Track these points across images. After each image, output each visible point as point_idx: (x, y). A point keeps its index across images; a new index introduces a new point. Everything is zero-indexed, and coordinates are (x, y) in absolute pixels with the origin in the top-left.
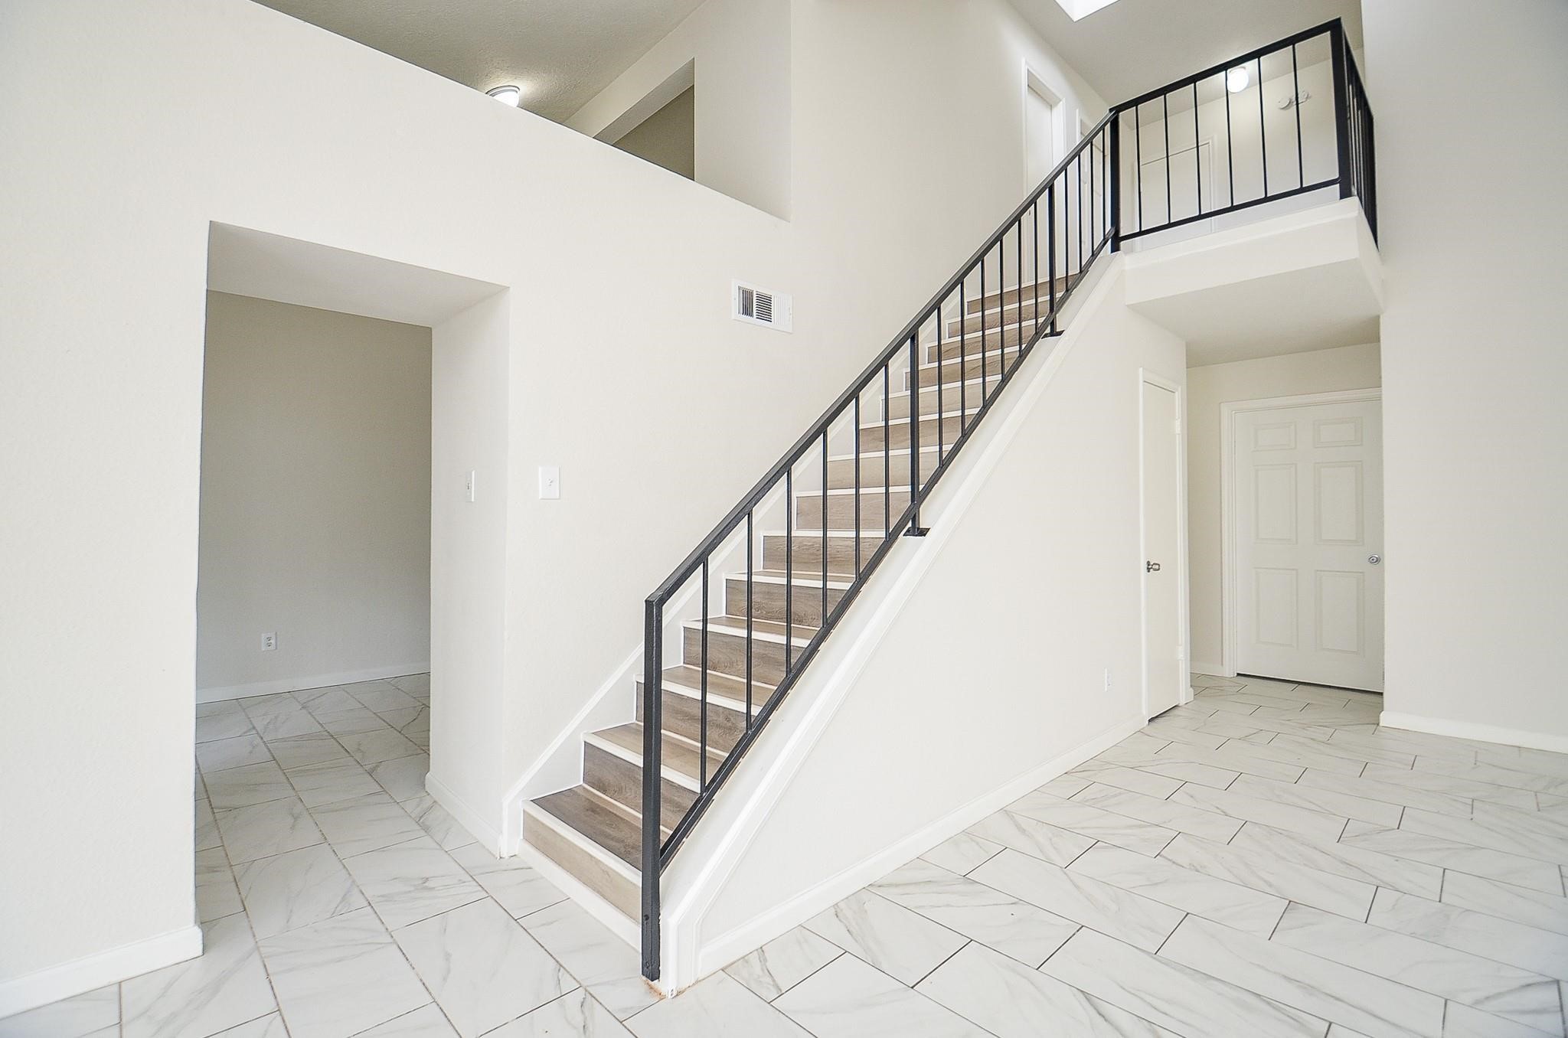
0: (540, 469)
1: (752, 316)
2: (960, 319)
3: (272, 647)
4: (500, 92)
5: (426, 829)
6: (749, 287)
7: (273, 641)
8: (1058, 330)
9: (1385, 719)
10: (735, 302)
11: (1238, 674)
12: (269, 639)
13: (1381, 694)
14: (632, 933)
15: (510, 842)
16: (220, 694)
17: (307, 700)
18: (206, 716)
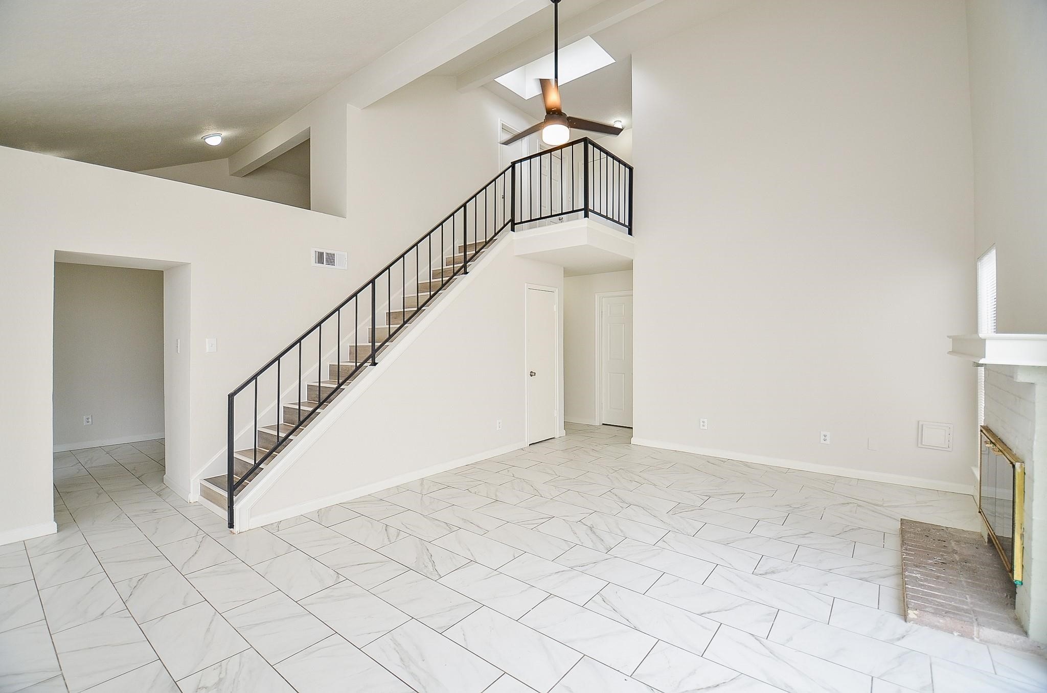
0: (207, 339)
1: (323, 263)
2: (452, 256)
3: (90, 423)
4: (207, 138)
5: (160, 495)
6: (321, 251)
7: (90, 420)
8: (467, 271)
9: (633, 441)
10: (313, 258)
11: (603, 424)
12: (88, 419)
13: (632, 428)
14: (225, 515)
15: (194, 495)
16: (63, 448)
17: (108, 450)
18: (58, 458)
